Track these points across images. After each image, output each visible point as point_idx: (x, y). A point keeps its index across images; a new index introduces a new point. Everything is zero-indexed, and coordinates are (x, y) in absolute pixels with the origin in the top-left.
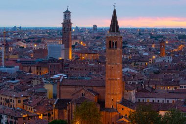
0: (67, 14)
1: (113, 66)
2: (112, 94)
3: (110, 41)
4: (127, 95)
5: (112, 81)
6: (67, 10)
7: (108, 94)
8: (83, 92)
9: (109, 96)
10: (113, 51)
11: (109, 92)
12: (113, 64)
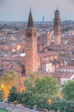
0: (57, 13)
1: (29, 48)
2: (29, 66)
3: (27, 33)
4: (43, 67)
5: (29, 58)
6: (57, 10)
7: (27, 66)
8: (12, 64)
9: (27, 67)
10: (29, 39)
11: (27, 65)
12: (29, 47)
